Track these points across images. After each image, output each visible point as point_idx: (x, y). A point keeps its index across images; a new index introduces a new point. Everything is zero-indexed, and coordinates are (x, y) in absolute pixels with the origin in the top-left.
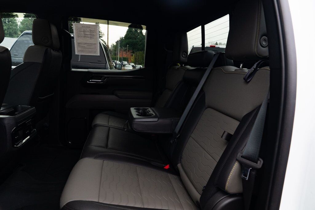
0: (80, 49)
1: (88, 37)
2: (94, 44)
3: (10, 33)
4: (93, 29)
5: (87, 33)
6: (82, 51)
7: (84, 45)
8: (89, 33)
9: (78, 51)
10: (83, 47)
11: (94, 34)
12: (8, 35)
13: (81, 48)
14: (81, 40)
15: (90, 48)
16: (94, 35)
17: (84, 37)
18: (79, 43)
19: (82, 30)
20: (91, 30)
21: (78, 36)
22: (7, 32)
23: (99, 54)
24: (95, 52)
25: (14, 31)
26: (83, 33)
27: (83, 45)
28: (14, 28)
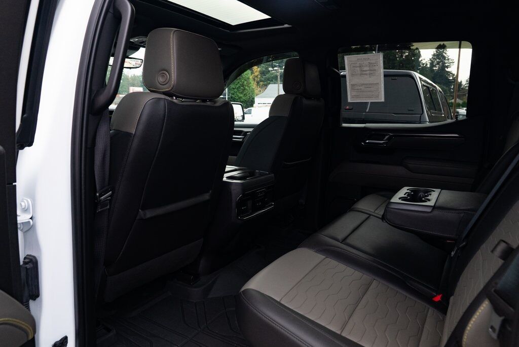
0: (354, 93)
1: (366, 74)
2: (376, 84)
4: (374, 62)
5: (365, 69)
6: (357, 97)
7: (361, 87)
8: (368, 68)
9: (352, 97)
10: (360, 90)
11: (376, 68)
13: (357, 92)
14: (356, 80)
15: (370, 91)
16: (375, 70)
17: (361, 74)
18: (353, 85)
19: (358, 65)
20: (370, 63)
21: (352, 75)
23: (383, 100)
24: (377, 97)
26: (358, 69)
27: (359, 88)
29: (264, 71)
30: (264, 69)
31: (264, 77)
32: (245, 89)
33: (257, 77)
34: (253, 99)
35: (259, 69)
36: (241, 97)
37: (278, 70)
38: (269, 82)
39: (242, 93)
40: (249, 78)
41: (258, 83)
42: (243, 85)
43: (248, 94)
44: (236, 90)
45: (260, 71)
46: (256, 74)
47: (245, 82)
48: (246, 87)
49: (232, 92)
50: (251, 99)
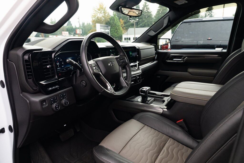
3: (148, 24)
12: (147, 26)
22: (147, 24)
25: (150, 22)
28: (151, 20)
29: (126, 22)
30: (126, 21)
31: (126, 25)
32: (118, 31)
33: (122, 25)
34: (122, 35)
35: (123, 21)
36: (116, 35)
37: (134, 21)
38: (128, 27)
39: (116, 33)
40: (119, 26)
41: (123, 28)
42: (117, 29)
43: (119, 33)
44: (113, 32)
45: (124, 22)
46: (122, 23)
47: (118, 28)
48: (118, 30)
49: (112, 33)
50: (121, 36)
